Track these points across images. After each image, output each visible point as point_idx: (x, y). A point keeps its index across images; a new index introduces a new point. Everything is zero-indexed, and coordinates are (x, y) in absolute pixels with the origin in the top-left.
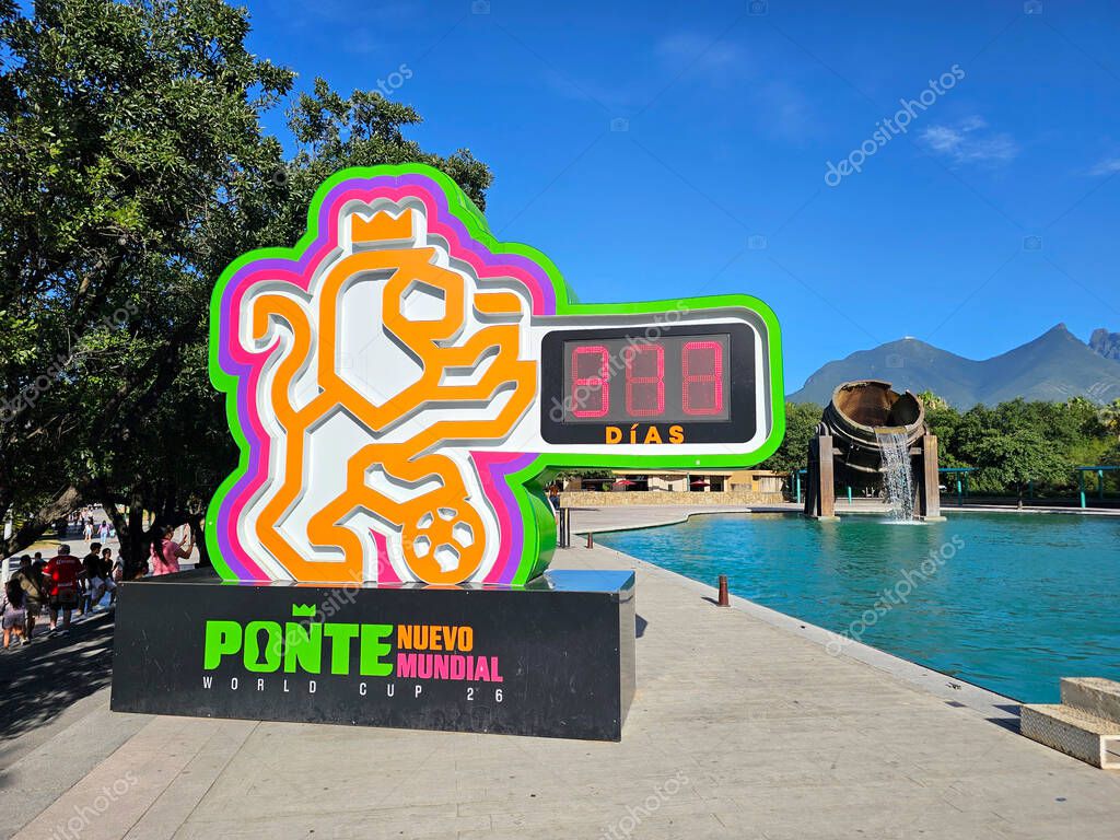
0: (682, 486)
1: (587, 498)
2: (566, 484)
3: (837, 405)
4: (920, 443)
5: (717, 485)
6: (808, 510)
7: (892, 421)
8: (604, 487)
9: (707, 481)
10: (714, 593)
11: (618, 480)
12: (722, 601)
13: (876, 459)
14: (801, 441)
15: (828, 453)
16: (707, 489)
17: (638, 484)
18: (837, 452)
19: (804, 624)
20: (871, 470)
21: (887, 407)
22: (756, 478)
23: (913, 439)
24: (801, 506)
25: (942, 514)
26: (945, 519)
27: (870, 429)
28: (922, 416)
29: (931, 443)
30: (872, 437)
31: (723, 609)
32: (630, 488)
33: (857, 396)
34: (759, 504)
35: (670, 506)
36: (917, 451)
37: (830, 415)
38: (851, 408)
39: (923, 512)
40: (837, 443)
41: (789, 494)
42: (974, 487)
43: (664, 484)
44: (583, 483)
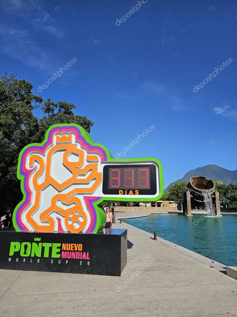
0: (149, 205)
1: (122, 208)
2: (116, 204)
3: (191, 183)
4: (214, 194)
5: (159, 205)
6: (184, 213)
7: (206, 188)
8: (127, 205)
9: (156, 204)
10: (153, 236)
11: (131, 203)
12: (155, 239)
13: (202, 198)
14: (182, 193)
15: (189, 196)
16: (156, 206)
17: (136, 204)
18: (192, 196)
19: (176, 245)
20: (201, 201)
21: (205, 184)
22: (170, 203)
23: (212, 193)
24: (182, 211)
25: (221, 214)
26: (222, 216)
27: (200, 190)
28: (214, 186)
29: (217, 194)
30: (201, 192)
31: (155, 241)
32: (134, 206)
33: (197, 180)
34: (171, 211)
35: (146, 211)
36: (213, 196)
37: (189, 186)
38: (195, 184)
39: (216, 213)
40: (191, 193)
41: (179, 208)
42: (231, 207)
43: (144, 205)
44: (121, 204)
